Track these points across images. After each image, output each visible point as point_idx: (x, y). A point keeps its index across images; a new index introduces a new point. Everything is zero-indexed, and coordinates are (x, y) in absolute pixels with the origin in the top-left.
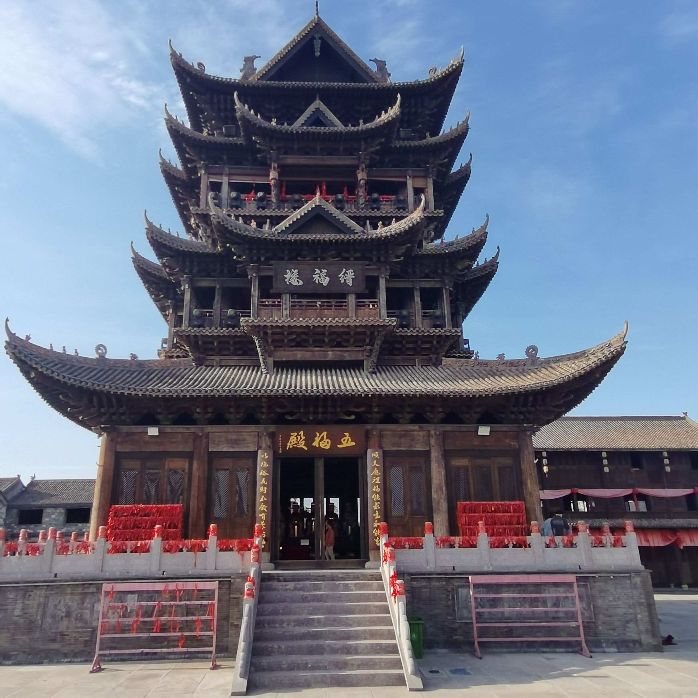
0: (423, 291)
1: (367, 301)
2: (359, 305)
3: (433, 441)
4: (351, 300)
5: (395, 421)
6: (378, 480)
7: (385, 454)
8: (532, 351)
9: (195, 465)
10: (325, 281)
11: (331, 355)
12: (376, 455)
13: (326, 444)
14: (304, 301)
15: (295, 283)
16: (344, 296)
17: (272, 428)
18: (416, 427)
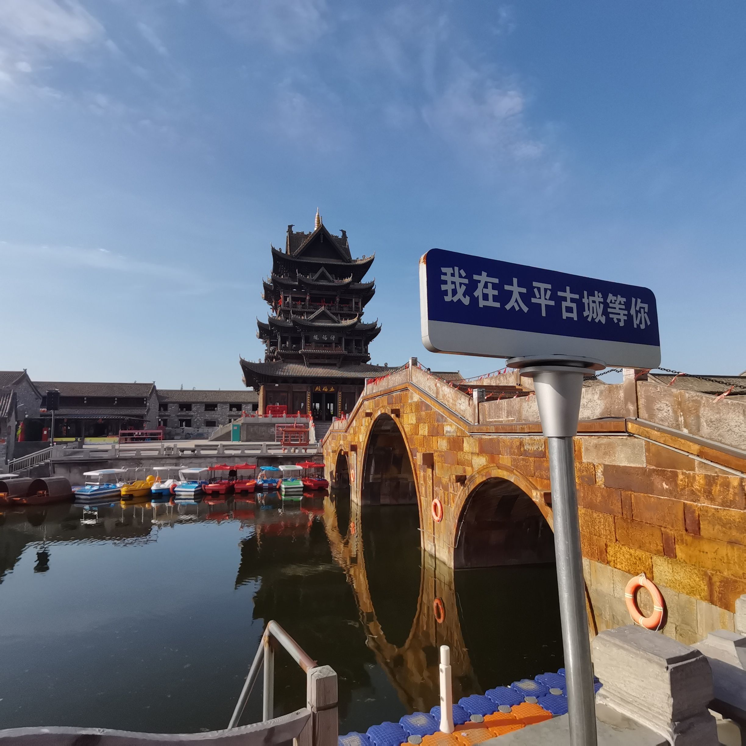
0: (355, 340)
1: (338, 345)
2: (336, 347)
3: (356, 389)
4: (334, 345)
5: (346, 384)
6: (340, 400)
7: (342, 393)
8: (386, 364)
9: (289, 394)
10: (326, 339)
11: (327, 361)
12: (340, 393)
13: (326, 390)
14: (319, 345)
15: (316, 339)
16: (331, 343)
17: (311, 385)
18: (352, 385)
